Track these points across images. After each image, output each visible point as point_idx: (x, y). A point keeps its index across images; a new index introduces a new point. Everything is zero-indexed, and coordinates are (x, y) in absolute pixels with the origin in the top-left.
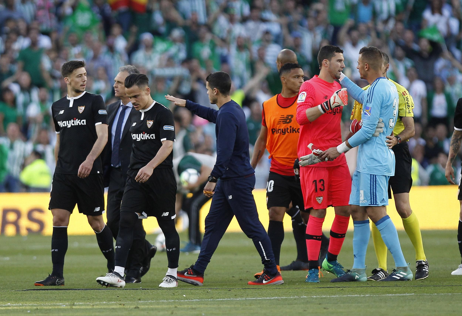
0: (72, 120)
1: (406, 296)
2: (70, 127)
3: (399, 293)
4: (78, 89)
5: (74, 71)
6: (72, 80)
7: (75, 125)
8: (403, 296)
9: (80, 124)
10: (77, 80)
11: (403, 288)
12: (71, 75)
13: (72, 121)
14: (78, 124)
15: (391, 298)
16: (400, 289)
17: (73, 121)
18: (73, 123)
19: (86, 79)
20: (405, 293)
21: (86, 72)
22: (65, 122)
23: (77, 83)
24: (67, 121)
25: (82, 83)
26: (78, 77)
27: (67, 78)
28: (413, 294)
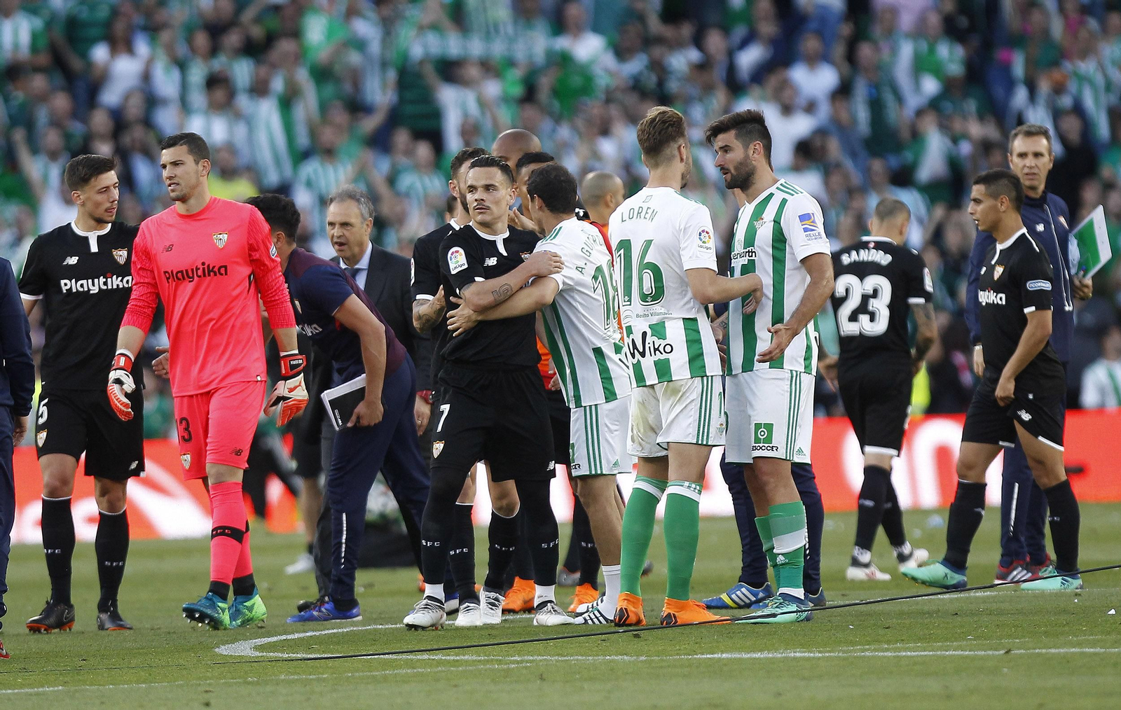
0: (102, 277)
1: (44, 693)
2: (97, 291)
3: (30, 686)
4: (101, 217)
5: (93, 180)
6: (88, 199)
7: (110, 287)
8: (37, 694)
9: (121, 286)
10: (99, 198)
11: (39, 675)
12: (86, 188)
13: (102, 280)
14: (118, 285)
15: (9, 699)
16: (32, 678)
17: (105, 280)
18: (105, 284)
19: (118, 197)
20: (43, 687)
21: (117, 180)
22: (84, 282)
23: (98, 205)
24: (90, 281)
25: (108, 205)
26: (100, 192)
27: (78, 192)
28: (60, 688)
